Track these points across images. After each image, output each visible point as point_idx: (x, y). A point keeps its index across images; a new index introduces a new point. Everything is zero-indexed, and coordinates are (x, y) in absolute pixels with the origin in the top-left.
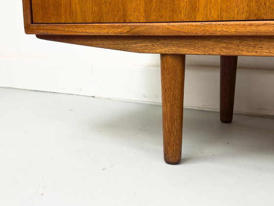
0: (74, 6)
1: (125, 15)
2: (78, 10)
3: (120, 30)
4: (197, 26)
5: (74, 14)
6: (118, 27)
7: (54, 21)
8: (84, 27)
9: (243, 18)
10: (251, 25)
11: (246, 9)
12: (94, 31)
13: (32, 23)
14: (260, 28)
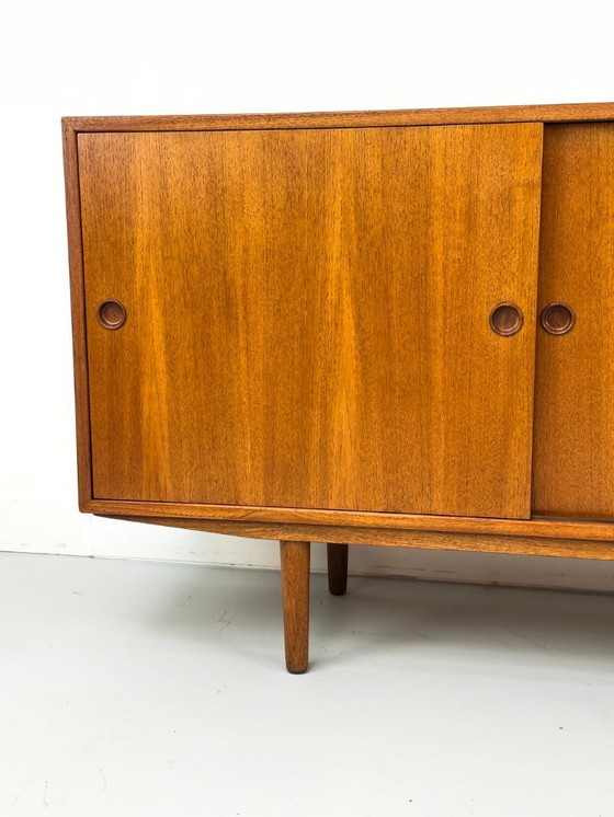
0: (162, 480)
1: (237, 496)
2: (169, 486)
3: (231, 514)
4: (331, 515)
5: (163, 490)
6: (229, 510)
7: (129, 497)
8: (179, 508)
9: (380, 509)
10: (389, 518)
11: (383, 501)
12: (194, 513)
13: (93, 498)
14: (399, 522)
